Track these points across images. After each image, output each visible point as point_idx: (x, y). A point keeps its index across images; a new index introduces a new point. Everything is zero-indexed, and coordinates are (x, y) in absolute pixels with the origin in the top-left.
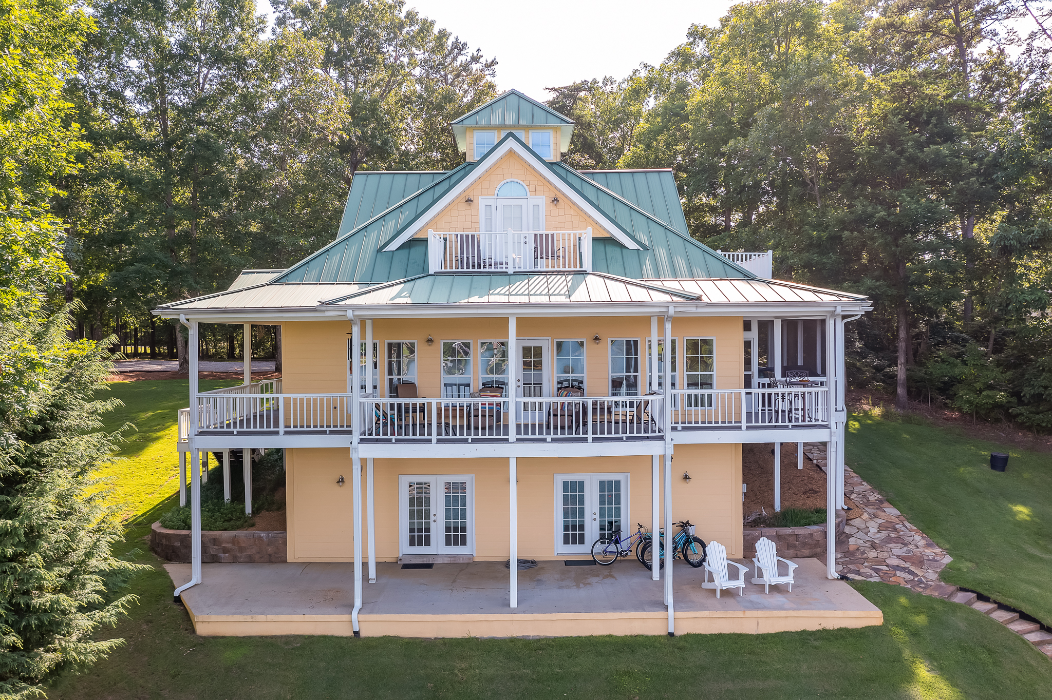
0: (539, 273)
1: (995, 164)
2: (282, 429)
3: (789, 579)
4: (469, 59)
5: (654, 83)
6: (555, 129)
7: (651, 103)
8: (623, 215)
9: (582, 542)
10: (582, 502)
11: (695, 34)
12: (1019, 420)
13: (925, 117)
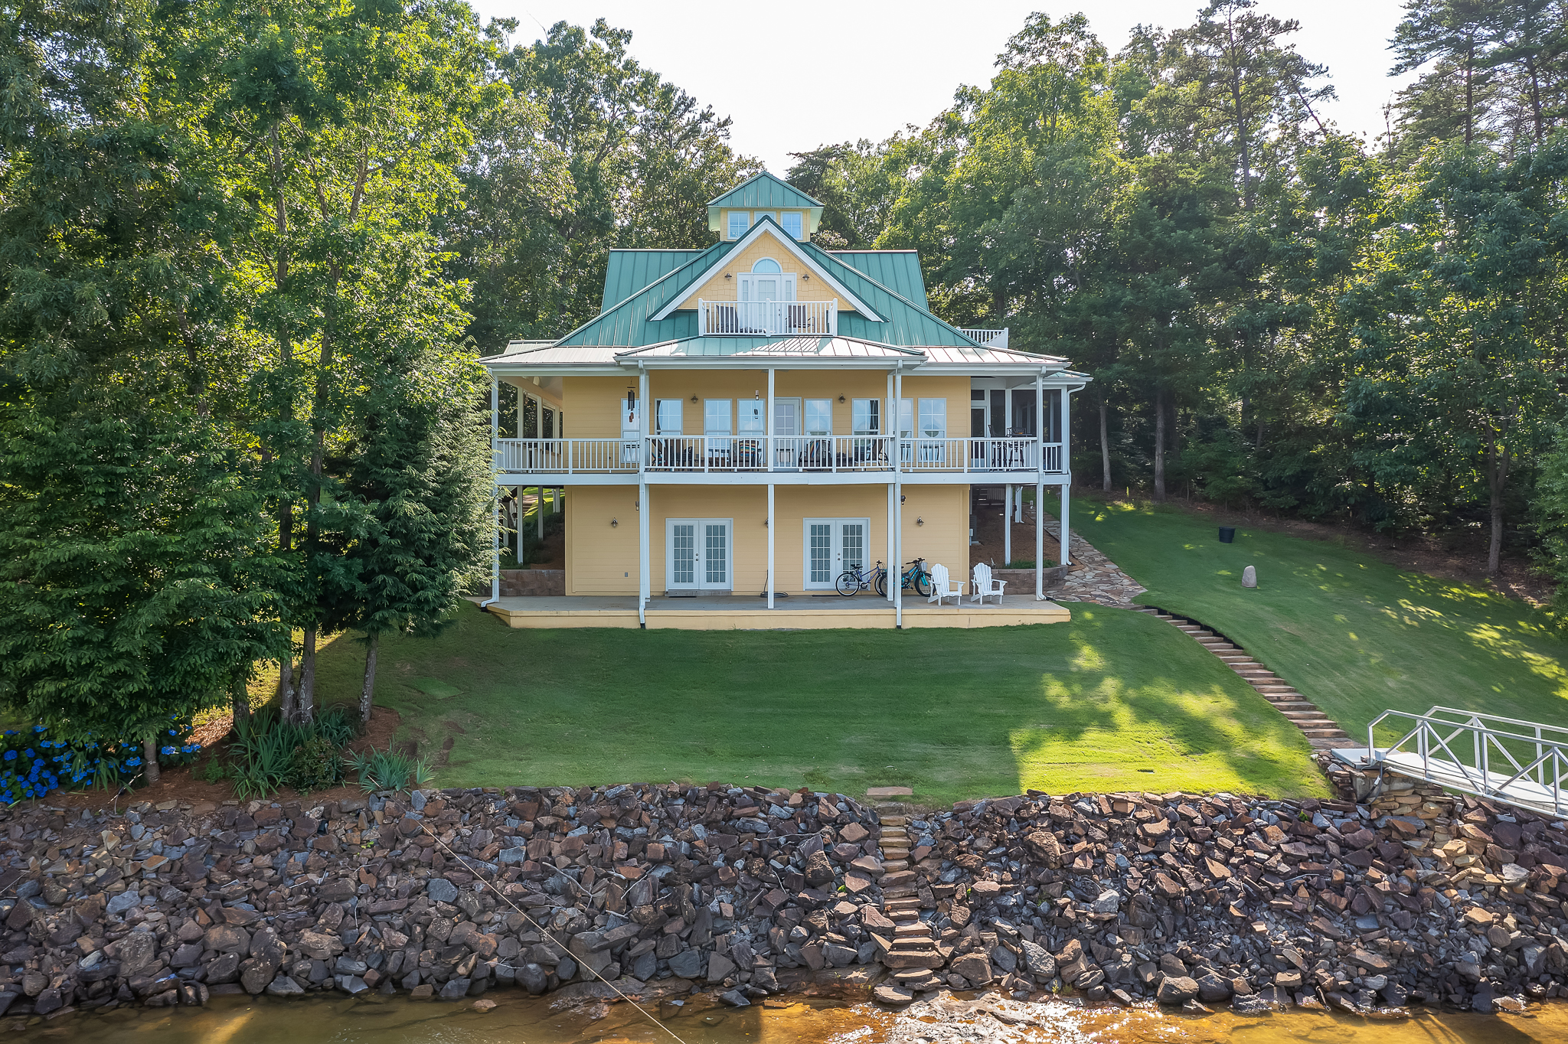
0: (793, 337)
1: (1238, 252)
2: (570, 469)
3: (1001, 592)
4: (698, 117)
5: (913, 153)
6: (805, 211)
7: (915, 174)
8: (867, 291)
9: (828, 579)
10: (828, 543)
11: (965, 96)
12: (1262, 503)
13: (1176, 201)
